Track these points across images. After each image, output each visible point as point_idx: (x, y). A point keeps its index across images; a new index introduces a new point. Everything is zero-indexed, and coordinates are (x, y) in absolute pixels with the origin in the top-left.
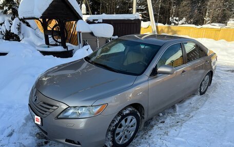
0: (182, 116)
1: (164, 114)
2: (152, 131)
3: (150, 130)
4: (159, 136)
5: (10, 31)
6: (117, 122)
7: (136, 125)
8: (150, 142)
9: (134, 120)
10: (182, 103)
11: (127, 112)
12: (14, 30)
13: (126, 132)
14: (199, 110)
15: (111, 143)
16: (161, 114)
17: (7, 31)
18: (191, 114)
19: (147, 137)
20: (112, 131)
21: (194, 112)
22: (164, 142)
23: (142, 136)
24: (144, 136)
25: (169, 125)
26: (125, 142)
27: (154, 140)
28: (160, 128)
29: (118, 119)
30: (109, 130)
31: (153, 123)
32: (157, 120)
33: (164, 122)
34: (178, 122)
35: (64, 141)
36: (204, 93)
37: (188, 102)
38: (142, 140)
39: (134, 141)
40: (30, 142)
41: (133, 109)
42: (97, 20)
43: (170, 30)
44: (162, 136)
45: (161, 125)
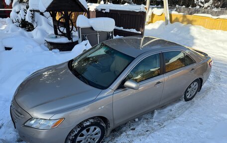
0: (156, 124)
1: (139, 120)
2: (119, 138)
3: (118, 136)
5: (25, 19)
6: (76, 132)
7: (100, 133)
9: (98, 130)
10: (163, 109)
11: (88, 123)
12: (28, 19)
14: (175, 120)
16: (137, 120)
17: (22, 19)
18: (165, 124)
20: (71, 140)
21: (169, 121)
24: (110, 142)
25: (137, 133)
28: (128, 136)
29: (78, 130)
31: (124, 128)
32: (129, 126)
33: (134, 129)
34: (147, 131)
36: (191, 99)
37: (169, 108)
42: (105, 10)
43: (185, 19)
45: (130, 132)
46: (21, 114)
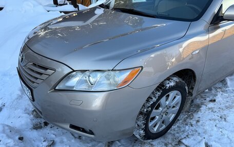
1: (210, 89)
2: (199, 114)
3: (196, 111)
4: (212, 122)
6: (154, 99)
7: (179, 105)
8: (200, 131)
9: (179, 98)
11: (172, 84)
13: (164, 116)
15: (142, 132)
19: (194, 122)
20: (145, 115)
22: (224, 132)
23: (185, 121)
24: (188, 120)
25: (223, 106)
26: (161, 129)
27: (207, 128)
28: (212, 110)
29: (157, 96)
30: (141, 113)
31: (198, 101)
32: (202, 97)
35: (67, 126)
38: (187, 127)
39: (173, 127)
40: (23, 122)
41: (181, 80)
44: (217, 122)
45: (211, 105)
46: (46, 69)
